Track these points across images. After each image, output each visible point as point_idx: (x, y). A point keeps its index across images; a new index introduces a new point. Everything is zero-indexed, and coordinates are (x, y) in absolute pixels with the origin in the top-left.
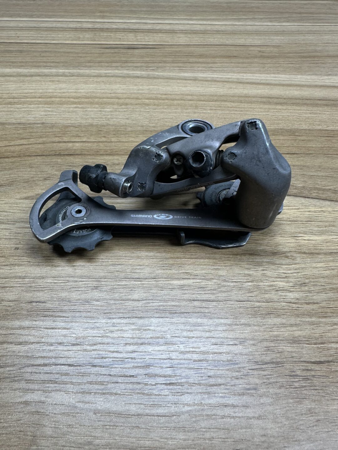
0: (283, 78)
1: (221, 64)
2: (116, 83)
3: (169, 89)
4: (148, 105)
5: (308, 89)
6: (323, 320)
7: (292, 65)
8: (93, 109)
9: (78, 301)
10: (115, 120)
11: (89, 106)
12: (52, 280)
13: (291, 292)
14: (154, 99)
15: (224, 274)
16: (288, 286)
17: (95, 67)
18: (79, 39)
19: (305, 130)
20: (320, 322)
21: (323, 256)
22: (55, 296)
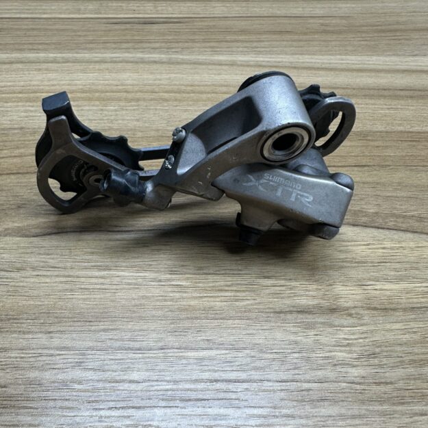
0: (353, 60)
1: (269, 43)
2: (124, 70)
3: (197, 77)
4: (166, 100)
5: (386, 75)
6: (399, 408)
7: (365, 43)
8: (91, 108)
9: (52, 385)
10: (120, 122)
11: (86, 103)
12: (18, 353)
13: (354, 366)
14: (175, 93)
15: (261, 341)
16: (351, 358)
17: (98, 49)
18: (79, 11)
19: (381, 132)
20: (395, 412)
21: (401, 313)
22: (21, 377)
